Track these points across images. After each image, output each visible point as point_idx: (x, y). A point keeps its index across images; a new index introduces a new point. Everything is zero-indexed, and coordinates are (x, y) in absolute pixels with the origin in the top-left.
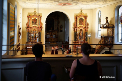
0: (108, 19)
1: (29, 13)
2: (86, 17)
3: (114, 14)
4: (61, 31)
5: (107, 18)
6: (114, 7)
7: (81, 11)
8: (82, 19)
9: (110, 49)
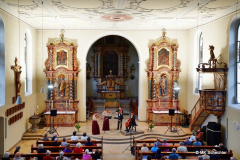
0: (215, 51)
1: (50, 39)
2: (174, 47)
3: (228, 40)
4: (133, 78)
5: (212, 48)
6: (226, 24)
7: (164, 34)
8: (165, 52)
9: (219, 118)
